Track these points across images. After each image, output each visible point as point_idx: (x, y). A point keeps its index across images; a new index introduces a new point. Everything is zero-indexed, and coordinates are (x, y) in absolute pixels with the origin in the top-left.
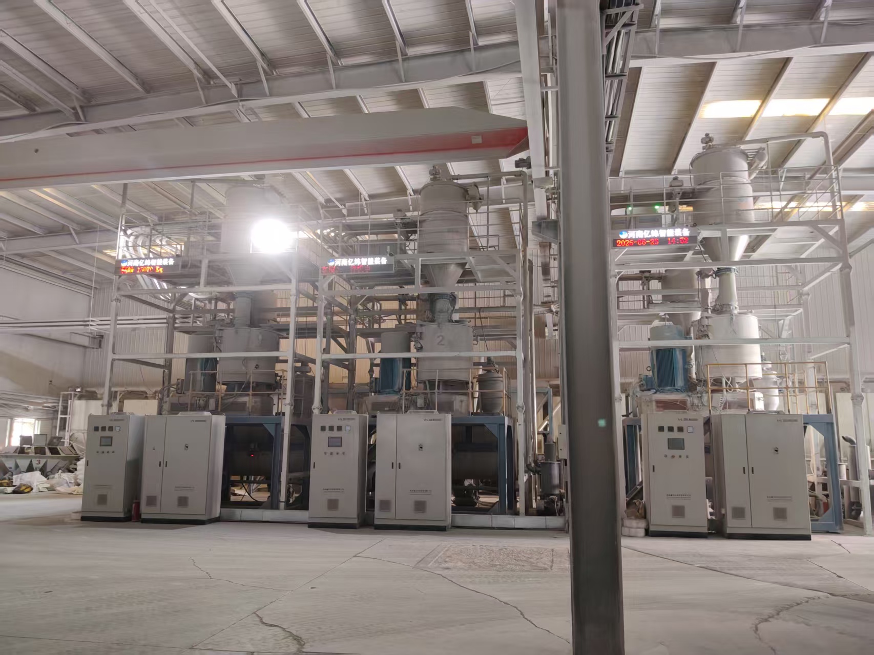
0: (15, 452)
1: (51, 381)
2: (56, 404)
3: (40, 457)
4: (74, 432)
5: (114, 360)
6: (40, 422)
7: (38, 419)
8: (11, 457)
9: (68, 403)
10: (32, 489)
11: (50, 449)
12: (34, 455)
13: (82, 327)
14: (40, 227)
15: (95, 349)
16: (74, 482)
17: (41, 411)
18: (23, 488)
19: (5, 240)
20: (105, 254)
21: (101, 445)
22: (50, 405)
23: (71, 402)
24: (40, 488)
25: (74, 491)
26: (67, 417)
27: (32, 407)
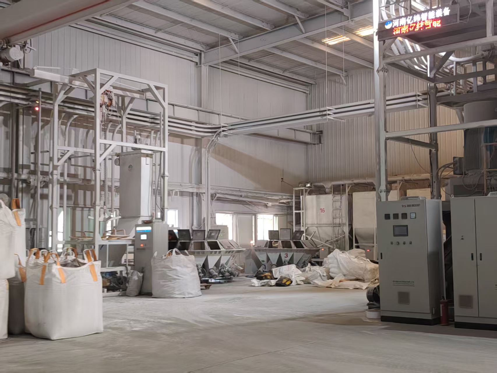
0: (266, 246)
1: (282, 179)
2: (289, 200)
3: (287, 251)
4: (309, 226)
5: (387, 139)
6: (277, 217)
7: (276, 215)
8: (263, 250)
9: (300, 199)
10: (292, 282)
11: (295, 243)
12: (282, 248)
13: (319, 118)
14: (267, 22)
15: (316, 145)
16: (327, 275)
17: (277, 207)
18: (284, 281)
19: (237, 42)
20: (324, 44)
21: (395, 235)
22: (284, 201)
23: (303, 197)
24: (298, 281)
25: (331, 285)
26: (301, 212)
27: (270, 204)
